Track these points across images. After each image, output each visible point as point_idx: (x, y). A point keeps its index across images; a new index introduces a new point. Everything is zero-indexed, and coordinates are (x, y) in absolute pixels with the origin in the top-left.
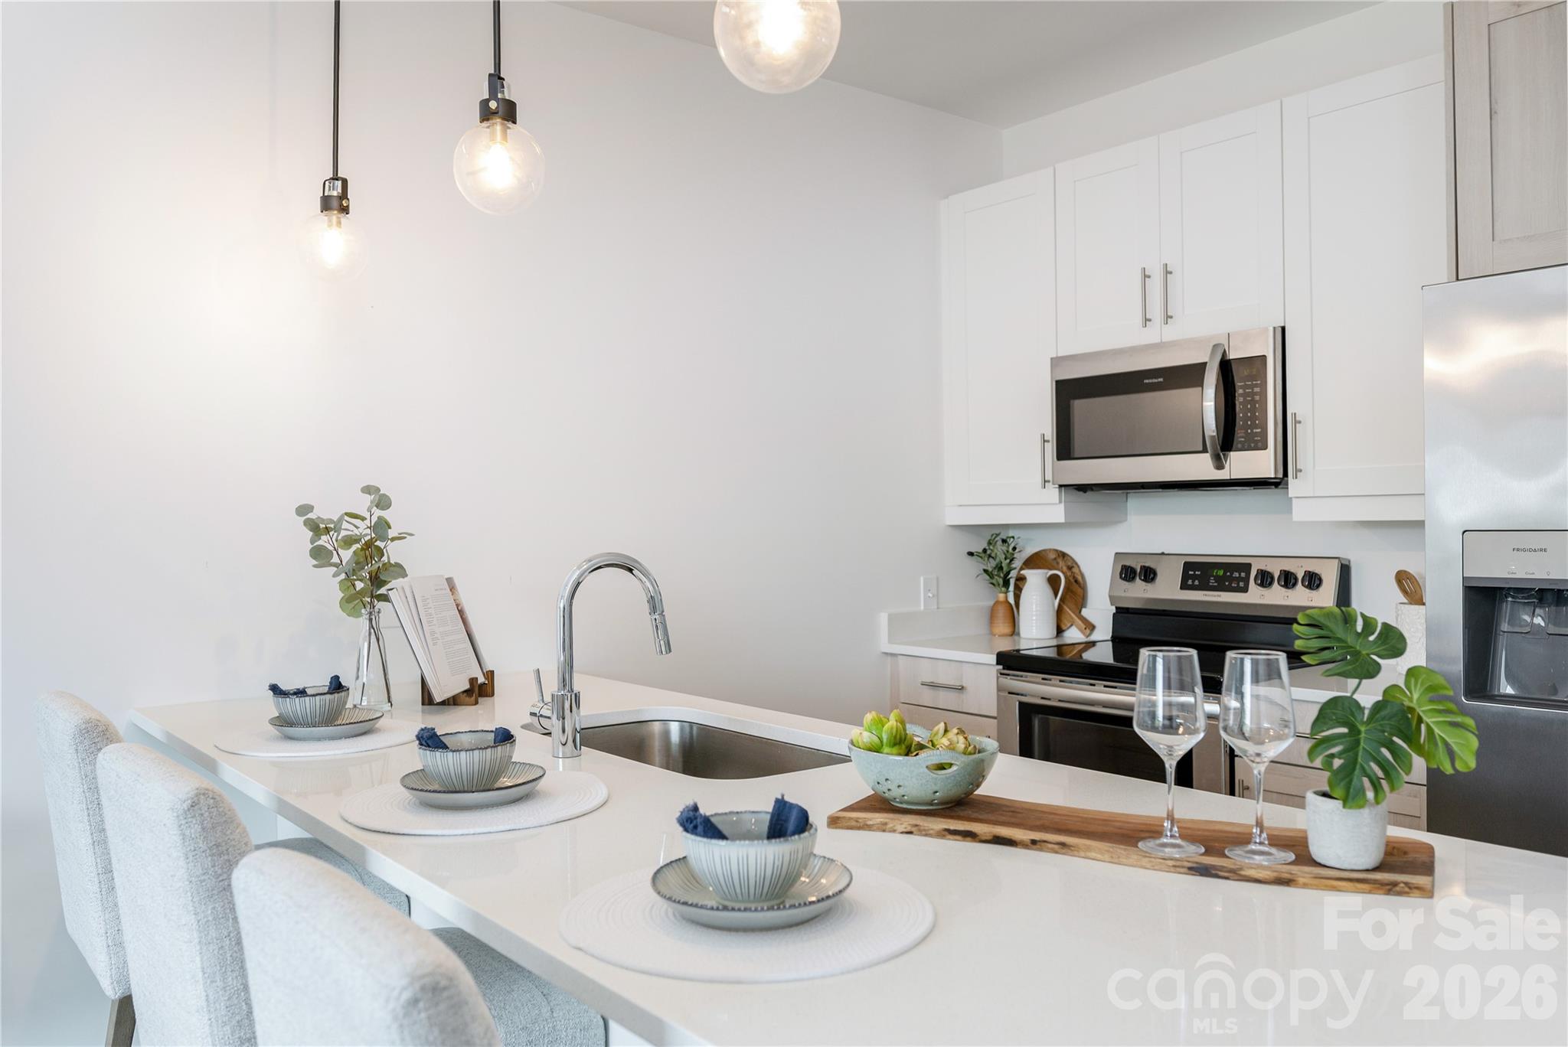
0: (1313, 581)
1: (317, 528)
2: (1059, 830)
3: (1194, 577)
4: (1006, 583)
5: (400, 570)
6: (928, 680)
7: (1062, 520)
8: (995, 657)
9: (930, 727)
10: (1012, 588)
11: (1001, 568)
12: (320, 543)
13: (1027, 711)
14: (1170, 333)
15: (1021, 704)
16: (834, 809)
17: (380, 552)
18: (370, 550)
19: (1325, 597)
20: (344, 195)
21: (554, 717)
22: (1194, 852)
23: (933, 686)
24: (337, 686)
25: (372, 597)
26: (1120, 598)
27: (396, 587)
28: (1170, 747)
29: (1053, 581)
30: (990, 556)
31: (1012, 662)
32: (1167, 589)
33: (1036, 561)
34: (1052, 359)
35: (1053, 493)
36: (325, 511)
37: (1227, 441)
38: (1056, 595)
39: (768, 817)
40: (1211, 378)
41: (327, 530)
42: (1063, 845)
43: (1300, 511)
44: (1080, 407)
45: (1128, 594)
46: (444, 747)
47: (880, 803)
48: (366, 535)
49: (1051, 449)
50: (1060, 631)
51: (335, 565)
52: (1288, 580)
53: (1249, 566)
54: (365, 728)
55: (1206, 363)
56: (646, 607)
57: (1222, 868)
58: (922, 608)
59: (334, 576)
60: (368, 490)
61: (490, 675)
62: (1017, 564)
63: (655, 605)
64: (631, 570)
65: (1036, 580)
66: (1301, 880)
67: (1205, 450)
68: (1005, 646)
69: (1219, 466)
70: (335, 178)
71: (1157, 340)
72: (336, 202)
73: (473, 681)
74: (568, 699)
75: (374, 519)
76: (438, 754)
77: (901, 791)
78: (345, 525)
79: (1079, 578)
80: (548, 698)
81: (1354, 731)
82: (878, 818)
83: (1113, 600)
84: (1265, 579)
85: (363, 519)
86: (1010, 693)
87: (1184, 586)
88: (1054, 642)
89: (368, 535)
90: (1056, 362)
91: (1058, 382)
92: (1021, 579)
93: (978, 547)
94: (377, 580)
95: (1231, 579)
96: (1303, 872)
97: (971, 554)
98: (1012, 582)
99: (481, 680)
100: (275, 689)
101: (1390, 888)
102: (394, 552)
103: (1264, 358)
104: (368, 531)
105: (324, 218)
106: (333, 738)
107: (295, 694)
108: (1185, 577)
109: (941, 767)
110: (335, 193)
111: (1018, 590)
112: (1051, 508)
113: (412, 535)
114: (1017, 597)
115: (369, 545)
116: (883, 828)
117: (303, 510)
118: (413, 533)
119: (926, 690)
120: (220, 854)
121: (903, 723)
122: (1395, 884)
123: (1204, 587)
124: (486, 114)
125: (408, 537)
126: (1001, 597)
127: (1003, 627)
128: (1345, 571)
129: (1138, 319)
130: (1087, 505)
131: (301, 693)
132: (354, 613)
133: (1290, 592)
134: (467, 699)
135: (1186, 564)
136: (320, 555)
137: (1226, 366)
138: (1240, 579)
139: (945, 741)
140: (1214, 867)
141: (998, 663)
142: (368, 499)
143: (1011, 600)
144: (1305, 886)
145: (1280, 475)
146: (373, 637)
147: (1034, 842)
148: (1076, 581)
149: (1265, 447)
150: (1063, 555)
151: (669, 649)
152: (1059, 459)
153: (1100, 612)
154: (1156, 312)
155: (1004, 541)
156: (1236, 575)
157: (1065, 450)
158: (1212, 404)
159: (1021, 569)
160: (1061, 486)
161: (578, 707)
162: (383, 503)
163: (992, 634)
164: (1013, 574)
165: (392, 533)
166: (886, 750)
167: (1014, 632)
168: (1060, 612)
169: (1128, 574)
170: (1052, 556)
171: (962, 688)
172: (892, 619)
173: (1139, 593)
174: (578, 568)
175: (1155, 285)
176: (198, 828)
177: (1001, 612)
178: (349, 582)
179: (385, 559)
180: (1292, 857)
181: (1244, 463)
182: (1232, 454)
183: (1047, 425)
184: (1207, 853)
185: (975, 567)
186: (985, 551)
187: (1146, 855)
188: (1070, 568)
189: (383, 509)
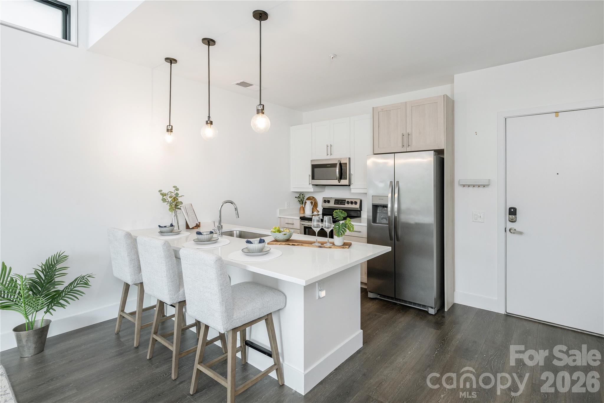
0: (356, 203)
1: (163, 195)
2: (302, 243)
3: (336, 202)
4: (303, 203)
5: (182, 203)
6: (287, 222)
7: (313, 191)
8: (299, 218)
9: (283, 229)
10: (304, 204)
11: (302, 200)
12: (164, 197)
13: (305, 228)
14: (332, 157)
15: (304, 227)
16: (268, 242)
17: (177, 199)
18: (175, 199)
19: (357, 206)
20: (172, 129)
21: (218, 230)
22: (320, 245)
23: (288, 224)
24: (172, 225)
25: (175, 208)
26: (324, 206)
27: (182, 207)
28: (317, 230)
29: (312, 203)
30: (300, 198)
31: (303, 219)
32: (332, 204)
33: (308, 199)
34: (311, 160)
35: (311, 186)
36: (165, 191)
37: (341, 178)
38: (312, 205)
39: (259, 241)
40: (338, 166)
41: (165, 195)
42: (302, 245)
43: (353, 191)
44: (316, 170)
45: (325, 205)
46: (202, 234)
47: (276, 241)
48: (174, 196)
49: (311, 177)
50: (313, 212)
51: (167, 202)
52: (352, 203)
53: (345, 200)
54: (178, 233)
55: (337, 163)
56: (234, 210)
57: (323, 246)
58: (286, 208)
59: (167, 204)
60: (174, 187)
61: (200, 223)
62: (305, 199)
63: (236, 209)
64: (232, 203)
65: (308, 202)
66: (332, 247)
67: (337, 179)
68: (302, 215)
69: (339, 182)
70: (170, 125)
71: (329, 158)
72: (170, 130)
73: (197, 224)
74: (220, 227)
75: (176, 193)
76: (201, 235)
77: (279, 239)
78: (169, 194)
79: (316, 202)
80: (216, 226)
81: (339, 227)
82: (275, 243)
83: (322, 206)
84: (348, 203)
85: (173, 193)
86: (302, 225)
87: (335, 204)
88: (312, 215)
89: (175, 196)
90: (312, 161)
91: (312, 165)
92: (306, 202)
93: (297, 195)
94: (176, 205)
95: (342, 202)
96: (333, 246)
97: (296, 197)
98: (304, 203)
99: (198, 224)
100: (159, 226)
101: (343, 248)
102: (180, 200)
103: (346, 163)
104: (174, 195)
105: (167, 133)
106: (172, 235)
107: (164, 227)
108: (335, 202)
109: (285, 234)
110: (170, 128)
111: (305, 204)
112: (311, 189)
113: (184, 196)
114: (305, 206)
115: (174, 198)
116: (276, 244)
117: (160, 191)
118: (184, 195)
119: (287, 225)
120: (169, 251)
121: (279, 228)
122: (344, 247)
123: (338, 204)
124: (207, 123)
125: (183, 196)
126: (302, 206)
127: (302, 212)
128: (361, 201)
129: (326, 154)
130: (317, 189)
131: (165, 227)
132: (172, 212)
133: (352, 205)
134: (196, 228)
135: (335, 200)
136: (164, 200)
137: (340, 164)
138: (344, 203)
139: (286, 231)
140: (322, 246)
141: (300, 219)
142: (174, 189)
143: (304, 207)
144: (333, 248)
145: (349, 184)
146: (175, 216)
147: (298, 245)
148: (316, 203)
149: (347, 179)
150: (314, 198)
151: (239, 217)
152: (312, 179)
153: (320, 209)
154: (329, 153)
155: (302, 195)
156: (343, 202)
157: (313, 178)
158: (338, 170)
159: (306, 200)
160: (313, 185)
161: (222, 228)
162: (177, 189)
163: (300, 213)
164: (304, 201)
165: (179, 196)
166: (277, 232)
167: (304, 213)
168: (313, 209)
169: (325, 201)
170: (312, 198)
171: (293, 224)
172: (280, 210)
173: (327, 205)
174: (222, 203)
175: (329, 147)
176: (165, 247)
177: (302, 209)
178: (171, 205)
179: (178, 201)
180: (332, 244)
181: (343, 182)
182: (341, 180)
183: (310, 173)
184: (321, 245)
185: (297, 200)
186: (299, 197)
187: (313, 245)
188: (315, 200)
189: (177, 191)
